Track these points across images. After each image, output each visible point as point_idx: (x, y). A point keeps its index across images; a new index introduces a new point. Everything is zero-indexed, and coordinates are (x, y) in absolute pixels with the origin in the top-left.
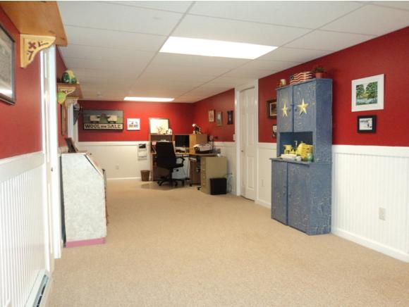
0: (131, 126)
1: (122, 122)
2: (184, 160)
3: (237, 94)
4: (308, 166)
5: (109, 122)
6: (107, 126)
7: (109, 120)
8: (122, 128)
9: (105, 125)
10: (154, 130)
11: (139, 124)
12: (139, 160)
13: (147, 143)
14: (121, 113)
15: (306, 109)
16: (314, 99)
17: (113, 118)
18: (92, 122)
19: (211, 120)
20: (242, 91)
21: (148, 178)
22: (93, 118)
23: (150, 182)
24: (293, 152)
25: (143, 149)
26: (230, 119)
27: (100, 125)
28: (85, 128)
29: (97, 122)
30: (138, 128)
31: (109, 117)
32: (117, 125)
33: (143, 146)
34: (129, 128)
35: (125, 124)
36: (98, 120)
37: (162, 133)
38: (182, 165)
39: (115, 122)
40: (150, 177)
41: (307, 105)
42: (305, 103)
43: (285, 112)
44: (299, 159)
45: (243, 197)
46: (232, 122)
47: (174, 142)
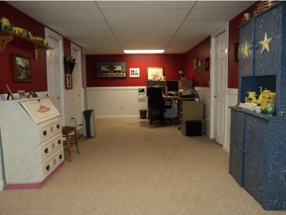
0: (132, 74)
1: (125, 71)
2: (172, 102)
3: (213, 40)
4: (267, 121)
5: (116, 72)
6: (114, 75)
7: (115, 69)
8: (125, 76)
9: (112, 74)
10: (150, 77)
11: (139, 72)
12: (139, 101)
13: (145, 88)
14: (124, 64)
15: (270, 45)
16: (280, 30)
17: (119, 68)
18: (103, 72)
19: (195, 68)
20: (216, 37)
21: (146, 116)
22: (103, 69)
23: (147, 120)
24: (255, 100)
25: (143, 93)
26: (207, 66)
27: (109, 74)
28: (98, 76)
29: (107, 72)
30: (138, 76)
31: (115, 68)
32: (121, 73)
33: (142, 91)
34: (131, 76)
35: (127, 72)
36: (107, 70)
37: (156, 80)
38: (170, 107)
39: (120, 72)
40: (147, 116)
41: (270, 39)
42: (268, 38)
43: (246, 53)
44: (258, 110)
45: (214, 141)
46: (208, 69)
47: (167, 87)
